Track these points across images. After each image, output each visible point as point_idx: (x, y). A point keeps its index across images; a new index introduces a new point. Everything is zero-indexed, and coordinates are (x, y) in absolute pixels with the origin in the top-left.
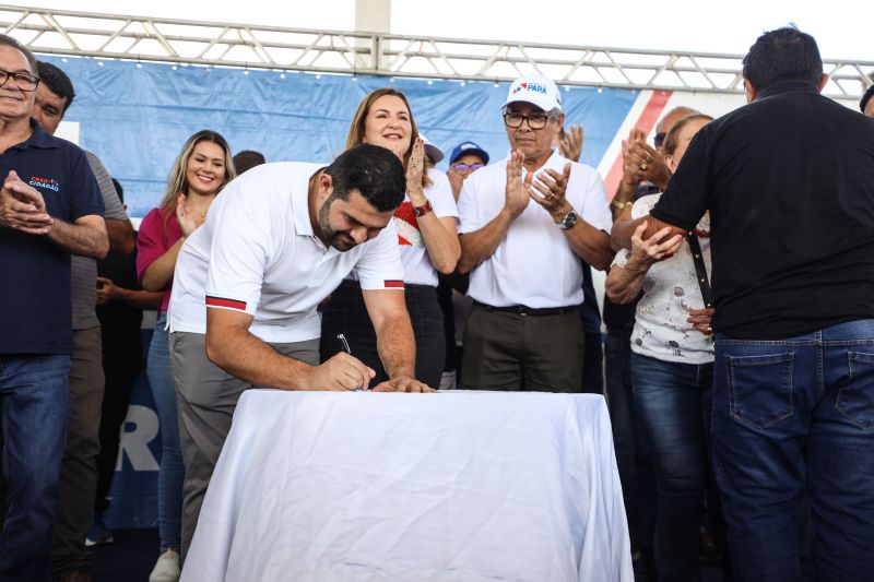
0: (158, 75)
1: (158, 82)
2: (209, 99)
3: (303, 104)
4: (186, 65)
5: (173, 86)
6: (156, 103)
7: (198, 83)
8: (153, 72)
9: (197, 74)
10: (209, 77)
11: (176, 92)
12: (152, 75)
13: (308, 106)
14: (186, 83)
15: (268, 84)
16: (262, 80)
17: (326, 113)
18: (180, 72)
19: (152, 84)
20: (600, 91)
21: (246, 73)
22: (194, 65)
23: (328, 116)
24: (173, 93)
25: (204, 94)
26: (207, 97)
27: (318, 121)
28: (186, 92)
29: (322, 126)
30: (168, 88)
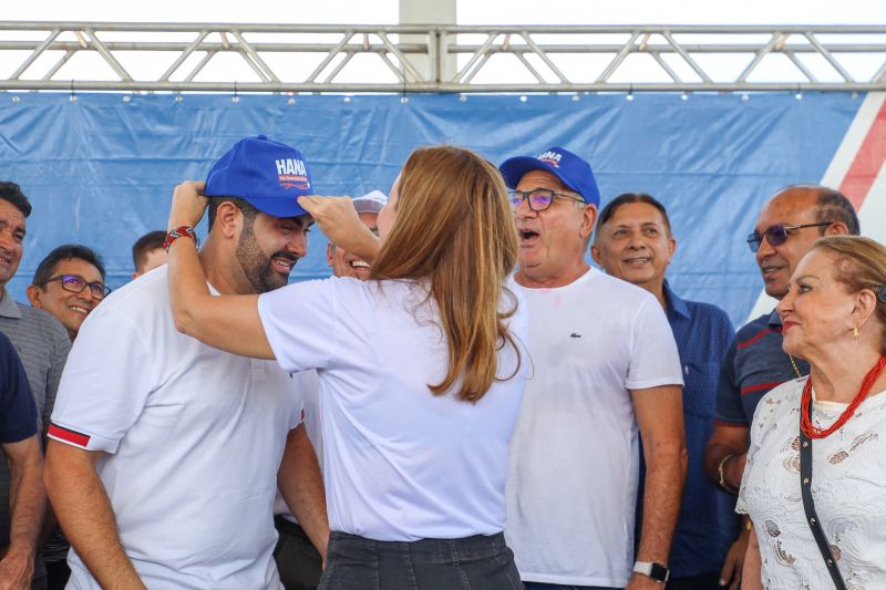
0: (101, 111)
1: (104, 123)
2: (181, 143)
3: (326, 144)
4: (144, 93)
5: (125, 127)
6: (99, 157)
7: (163, 118)
8: (92, 106)
9: (160, 106)
10: (179, 110)
11: (129, 136)
12: (92, 112)
13: (333, 146)
14: (145, 120)
15: (270, 115)
16: (261, 110)
17: (360, 159)
18: (133, 104)
19: (94, 126)
20: (799, 96)
21: (237, 100)
22: (156, 92)
23: (363, 161)
24: (125, 138)
25: (173, 137)
26: (178, 140)
27: (350, 168)
28: (145, 135)
29: (356, 176)
30: (119, 129)
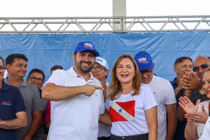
0: (43, 38)
1: (44, 41)
2: (62, 45)
4: (53, 33)
5: (49, 42)
6: (43, 49)
7: (58, 39)
8: (42, 37)
9: (57, 37)
10: (62, 38)
12: (41, 38)
13: (97, 45)
14: (54, 40)
15: (83, 38)
16: (81, 37)
17: (104, 48)
18: (51, 36)
19: (42, 41)
21: (75, 35)
22: (56, 33)
23: (105, 49)
24: (49, 44)
25: (60, 44)
26: (61, 45)
28: (54, 43)
29: (103, 52)
